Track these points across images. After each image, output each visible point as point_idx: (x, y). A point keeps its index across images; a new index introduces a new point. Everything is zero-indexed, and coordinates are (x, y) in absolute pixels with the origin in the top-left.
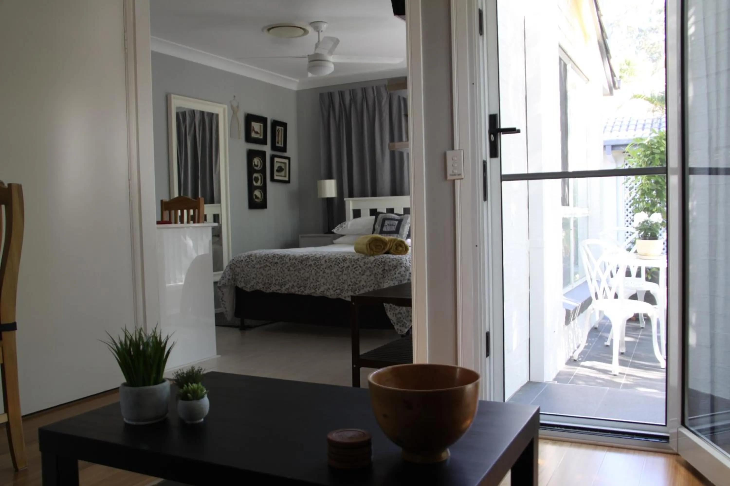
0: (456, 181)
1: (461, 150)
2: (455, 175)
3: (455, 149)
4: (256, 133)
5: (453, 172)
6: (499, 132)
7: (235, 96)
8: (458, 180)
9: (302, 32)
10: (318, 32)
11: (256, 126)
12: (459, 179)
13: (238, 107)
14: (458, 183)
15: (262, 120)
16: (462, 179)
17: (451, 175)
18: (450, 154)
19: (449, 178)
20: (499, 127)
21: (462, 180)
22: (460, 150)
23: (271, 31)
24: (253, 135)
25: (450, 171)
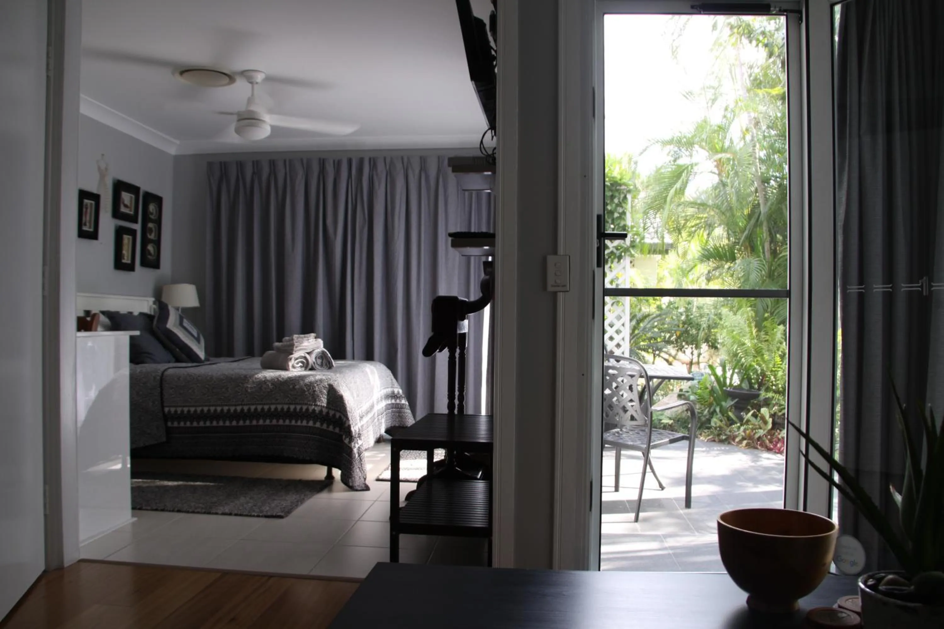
0: (559, 294)
1: (567, 255)
2: (558, 286)
3: (559, 253)
4: (126, 206)
5: (555, 282)
6: (602, 237)
7: (103, 155)
8: (561, 293)
9: (227, 80)
10: (251, 83)
11: (126, 197)
12: (563, 292)
13: (106, 169)
14: (561, 296)
15: (133, 189)
16: (567, 291)
17: (553, 286)
18: (551, 259)
19: (550, 289)
20: (603, 231)
21: (566, 293)
22: (565, 255)
23: (186, 74)
24: (123, 209)
25: (551, 281)
